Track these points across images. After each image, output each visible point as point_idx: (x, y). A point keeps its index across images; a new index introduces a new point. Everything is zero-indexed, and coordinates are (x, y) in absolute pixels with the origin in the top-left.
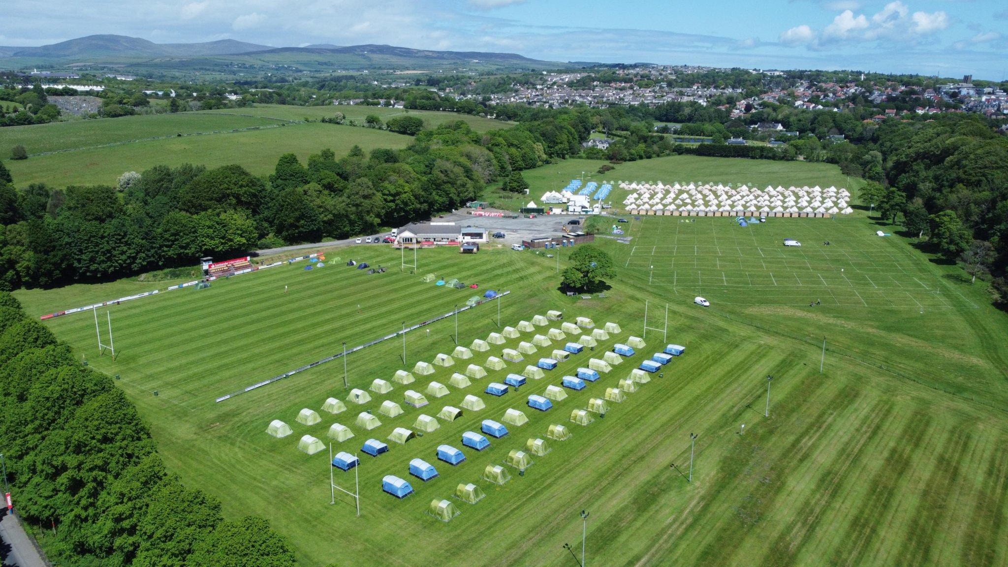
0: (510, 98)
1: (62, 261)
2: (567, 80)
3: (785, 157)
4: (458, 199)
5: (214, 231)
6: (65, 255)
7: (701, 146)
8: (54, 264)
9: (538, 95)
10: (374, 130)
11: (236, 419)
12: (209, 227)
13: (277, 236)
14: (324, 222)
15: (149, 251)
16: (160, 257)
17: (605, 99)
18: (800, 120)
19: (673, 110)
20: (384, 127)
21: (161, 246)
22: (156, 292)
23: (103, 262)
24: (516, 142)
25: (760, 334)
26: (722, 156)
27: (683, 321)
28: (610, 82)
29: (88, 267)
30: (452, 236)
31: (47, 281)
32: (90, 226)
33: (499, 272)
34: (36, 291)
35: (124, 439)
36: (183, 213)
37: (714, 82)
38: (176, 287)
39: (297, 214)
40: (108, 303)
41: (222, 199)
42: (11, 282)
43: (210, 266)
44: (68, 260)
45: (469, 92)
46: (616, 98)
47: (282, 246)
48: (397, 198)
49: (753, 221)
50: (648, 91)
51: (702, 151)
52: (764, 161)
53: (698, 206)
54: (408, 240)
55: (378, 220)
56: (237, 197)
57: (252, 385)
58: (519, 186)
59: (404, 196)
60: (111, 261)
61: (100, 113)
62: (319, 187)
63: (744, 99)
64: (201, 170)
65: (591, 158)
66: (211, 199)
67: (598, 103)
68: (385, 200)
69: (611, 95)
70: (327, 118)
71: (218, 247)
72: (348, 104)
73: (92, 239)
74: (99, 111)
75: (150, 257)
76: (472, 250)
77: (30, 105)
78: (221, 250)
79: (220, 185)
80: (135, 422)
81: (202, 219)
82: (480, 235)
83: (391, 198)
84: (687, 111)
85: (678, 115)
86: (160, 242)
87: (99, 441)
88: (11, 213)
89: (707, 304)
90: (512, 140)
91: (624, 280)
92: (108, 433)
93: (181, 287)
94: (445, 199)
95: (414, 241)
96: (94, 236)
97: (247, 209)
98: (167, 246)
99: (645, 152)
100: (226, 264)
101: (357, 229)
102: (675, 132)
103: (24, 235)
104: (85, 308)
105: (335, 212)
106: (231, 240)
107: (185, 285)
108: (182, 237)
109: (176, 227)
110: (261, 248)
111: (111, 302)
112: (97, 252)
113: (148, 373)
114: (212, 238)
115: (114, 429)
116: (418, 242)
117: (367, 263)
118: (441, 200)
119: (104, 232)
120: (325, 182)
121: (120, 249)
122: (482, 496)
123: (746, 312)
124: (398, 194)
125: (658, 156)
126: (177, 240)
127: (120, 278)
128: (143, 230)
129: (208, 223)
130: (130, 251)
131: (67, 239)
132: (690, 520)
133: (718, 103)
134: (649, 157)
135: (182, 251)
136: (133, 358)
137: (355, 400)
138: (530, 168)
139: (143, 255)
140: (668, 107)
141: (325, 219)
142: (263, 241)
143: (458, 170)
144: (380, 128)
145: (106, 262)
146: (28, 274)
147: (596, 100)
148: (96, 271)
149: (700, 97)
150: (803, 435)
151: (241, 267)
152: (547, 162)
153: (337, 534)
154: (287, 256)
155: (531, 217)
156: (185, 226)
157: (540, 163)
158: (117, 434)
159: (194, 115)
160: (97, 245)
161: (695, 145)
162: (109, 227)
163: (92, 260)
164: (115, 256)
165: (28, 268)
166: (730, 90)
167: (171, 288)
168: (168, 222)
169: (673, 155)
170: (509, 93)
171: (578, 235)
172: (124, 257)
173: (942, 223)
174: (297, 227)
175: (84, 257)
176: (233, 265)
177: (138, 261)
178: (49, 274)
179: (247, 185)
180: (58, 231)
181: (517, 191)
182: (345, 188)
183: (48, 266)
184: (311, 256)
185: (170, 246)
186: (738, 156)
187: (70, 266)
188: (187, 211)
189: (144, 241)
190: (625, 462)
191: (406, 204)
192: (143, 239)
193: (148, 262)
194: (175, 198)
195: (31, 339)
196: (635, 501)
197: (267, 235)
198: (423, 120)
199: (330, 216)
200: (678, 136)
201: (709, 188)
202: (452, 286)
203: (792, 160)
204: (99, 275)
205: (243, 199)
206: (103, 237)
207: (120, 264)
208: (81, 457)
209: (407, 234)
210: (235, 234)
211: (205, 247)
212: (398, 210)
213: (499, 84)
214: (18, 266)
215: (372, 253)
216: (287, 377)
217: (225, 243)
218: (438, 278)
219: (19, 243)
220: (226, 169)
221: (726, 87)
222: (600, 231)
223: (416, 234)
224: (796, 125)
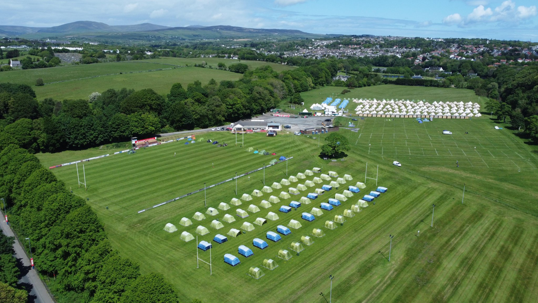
0: (294, 54)
1: (61, 138)
2: (325, 44)
3: (444, 86)
4: (266, 108)
5: (138, 124)
6: (62, 136)
7: (398, 79)
8: (57, 140)
9: (309, 52)
10: (222, 71)
11: (148, 222)
12: (136, 122)
13: (171, 127)
14: (195, 119)
15: (105, 133)
16: (110, 137)
17: (345, 54)
18: (452, 66)
19: (382, 60)
20: (228, 69)
21: (111, 131)
22: (108, 155)
23: (81, 139)
24: (297, 77)
25: (429, 181)
26: (409, 85)
27: (386, 174)
28: (348, 45)
29: (73, 142)
30: (262, 127)
31: (53, 149)
32: (75, 120)
33: (287, 146)
34: (47, 154)
35: (90, 231)
36: (123, 114)
37: (405, 45)
38: (118, 152)
39: (181, 115)
40: (83, 161)
41: (142, 106)
42: (35, 149)
43: (136, 142)
44: (63, 138)
45: (272, 50)
46: (352, 54)
47: (173, 131)
48: (234, 107)
49: (426, 120)
50: (369, 50)
51: (398, 82)
52: (432, 88)
53: (396, 112)
54: (239, 129)
55: (223, 119)
56: (150, 106)
57: (157, 204)
58: (299, 101)
59: (237, 105)
60: (85, 139)
61: (80, 62)
62: (193, 101)
63: (422, 54)
64: (131, 92)
65: (338, 86)
66: (137, 107)
67: (342, 56)
68: (227, 108)
69: (349, 52)
70: (197, 64)
71: (140, 132)
72: (209, 57)
73: (76, 127)
74: (80, 61)
75: (105, 137)
76: (273, 135)
77: (45, 57)
78: (142, 134)
79: (142, 99)
80: (96, 222)
81: (132, 117)
82: (277, 127)
83: (231, 107)
84: (390, 60)
85: (385, 63)
86: (110, 129)
87: (78, 232)
88: (35, 114)
89: (400, 165)
90: (295, 76)
91: (354, 151)
92: (82, 228)
93: (121, 153)
94: (258, 108)
95: (242, 129)
96: (77, 126)
97: (156, 112)
98: (114, 131)
99: (367, 83)
100: (144, 141)
101: (213, 123)
102: (384, 72)
103: (42, 125)
104: (72, 163)
105: (201, 114)
106: (147, 128)
107: (123, 152)
108: (122, 126)
109: (119, 121)
110: (162, 133)
111: (85, 160)
112: (78, 134)
113: (103, 197)
114: (137, 127)
115: (86, 226)
116: (244, 130)
117: (218, 141)
118: (257, 108)
119: (82, 124)
120: (196, 98)
121: (90, 132)
122: (277, 266)
123: (421, 169)
124: (234, 104)
125: (374, 85)
126: (119, 128)
127: (90, 148)
128: (102, 122)
129: (135, 119)
130: (95, 134)
131: (63, 127)
132: (389, 282)
133: (407, 56)
134: (369, 85)
135: (121, 134)
136: (96, 189)
137: (210, 214)
138: (305, 91)
139: (102, 136)
140: (380, 59)
141: (196, 117)
142: (163, 129)
143: (266, 92)
144: (225, 70)
145: (83, 139)
146: (43, 145)
148: (78, 144)
149: (398, 53)
150: (452, 237)
151: (152, 142)
152: (314, 88)
153: (200, 284)
154: (175, 137)
155: (305, 117)
156: (124, 121)
157: (310, 88)
158: (87, 229)
159: (129, 63)
160: (78, 130)
161: (394, 79)
162: (85, 121)
163: (76, 138)
164: (87, 136)
165: (43, 142)
166: (414, 49)
167: (115, 153)
168: (114, 118)
169: (382, 84)
170: (294, 51)
171: (330, 127)
172: (92, 137)
173: (532, 122)
174: (181, 122)
175: (71, 136)
176: (148, 141)
177: (99, 139)
178: (54, 145)
179: (156, 100)
180: (59, 123)
181: (297, 103)
182: (206, 101)
183: (54, 141)
184: (188, 137)
186: (418, 85)
187: (65, 141)
188: (124, 113)
189: (102, 129)
190: (354, 250)
191: (238, 110)
192: (101, 127)
193: (104, 140)
194: (118, 106)
195: (44, 179)
196: (359, 271)
197: (166, 126)
198: (248, 65)
199: (198, 116)
200: (385, 74)
201: (402, 102)
202: (262, 154)
203: (448, 87)
204: (79, 146)
205: (153, 107)
206: (81, 126)
207: (90, 140)
208: (69, 240)
209: (239, 126)
210: (149, 125)
211: (134, 132)
212: (234, 113)
213: (289, 46)
214: (38, 141)
215: (220, 136)
216: (175, 200)
217: (144, 130)
218: (255, 149)
219: (39, 129)
220: (145, 90)
221: (412, 48)
222: (342, 125)
223: (243, 126)
224: (450, 68)
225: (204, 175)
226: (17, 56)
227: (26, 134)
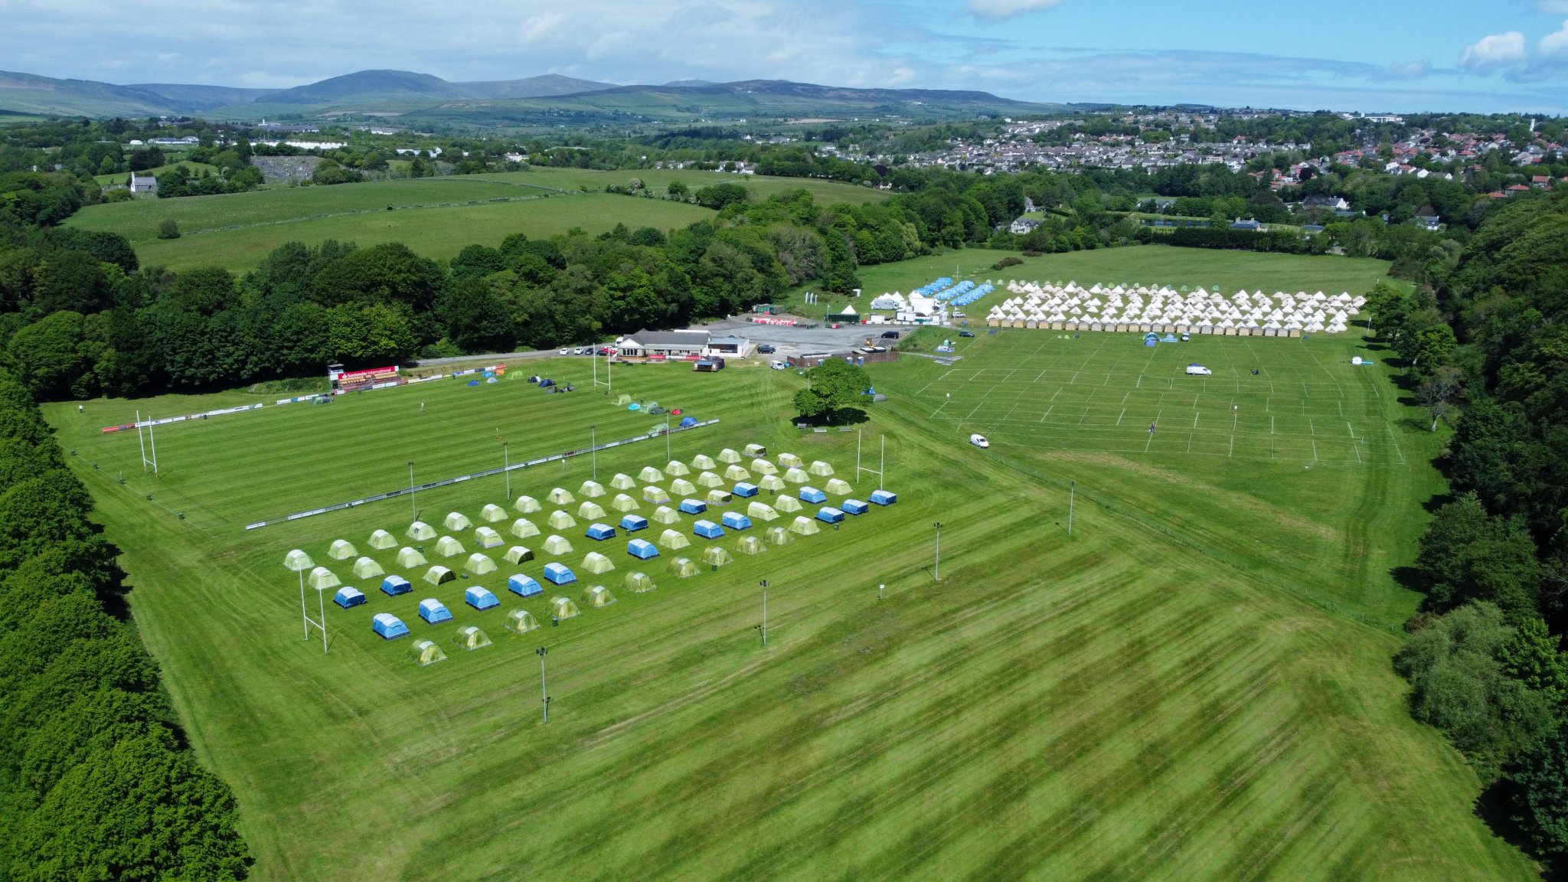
0: (936, 159)
1: (150, 362)
2: (1037, 131)
3: (1312, 249)
4: (738, 300)
5: (353, 331)
6: (154, 355)
7: (1178, 231)
8: (140, 365)
9: (981, 155)
10: (680, 205)
11: (258, 548)
12: (347, 325)
13: (450, 342)
14: (517, 324)
15: (263, 353)
16: (279, 362)
17: (1083, 161)
18: (1373, 193)
19: (1181, 178)
20: (693, 199)
21: (281, 348)
22: (260, 405)
23: (202, 365)
25: (1031, 484)
26: (1211, 247)
27: (935, 464)
28: (1101, 133)
30: (693, 348)
31: (130, 388)
32: (189, 319)
33: (726, 396)
34: (120, 400)
36: (315, 305)
37: (1271, 133)
38: (288, 401)
39: (476, 312)
40: (193, 417)
41: (370, 287)
42: (88, 387)
43: (340, 376)
44: (158, 361)
45: (881, 150)
46: (1102, 159)
47: (457, 355)
48: (628, 294)
49: (1170, 339)
50: (1155, 148)
51: (1183, 239)
54: (632, 352)
55: (598, 325)
56: (393, 287)
57: (298, 513)
58: (845, 285)
59: (640, 291)
60: (213, 365)
61: (315, 180)
62: (515, 277)
63: (1306, 160)
64: (347, 249)
65: (999, 248)
66: (356, 288)
67: (1070, 166)
68: (611, 296)
69: (1094, 154)
70: (613, 186)
71: (356, 352)
72: (675, 167)
73: (188, 335)
74: (313, 176)
75: (264, 362)
76: (711, 366)
77: (226, 168)
78: (361, 356)
79: (370, 270)
81: (339, 314)
82: (733, 348)
83: (619, 294)
84: (1203, 178)
85: (1188, 186)
86: (278, 341)
88: (97, 300)
89: (985, 444)
90: (867, 218)
91: (896, 411)
93: (295, 402)
94: (714, 299)
95: (640, 353)
96: (192, 332)
97: (407, 302)
98: (288, 348)
99: (1083, 239)
100: (364, 374)
101: (568, 336)
102: (1167, 211)
103: (106, 328)
104: (162, 422)
105: (532, 310)
106: (375, 343)
107: (301, 399)
108: (307, 336)
109: (300, 323)
110: (425, 357)
111: (198, 416)
112: (195, 352)
113: (188, 495)
114: (349, 340)
116: (645, 355)
117: (553, 380)
118: (706, 299)
119: (206, 327)
120: (525, 269)
121: (225, 349)
122: (487, 642)
123: (1040, 457)
124: (631, 288)
125: (1107, 245)
126: (300, 340)
127: (227, 389)
128: (257, 325)
129: (344, 319)
130: (237, 353)
131: (159, 334)
132: (729, 684)
133: (1260, 166)
134: (1092, 247)
135: (306, 355)
137: (411, 535)
138: (892, 260)
139: (255, 359)
140: (1175, 173)
141: (519, 320)
142: (431, 347)
143: (744, 259)
144: (686, 201)
145: (207, 366)
146: (108, 379)
147: (1068, 163)
148: (193, 377)
149: (1235, 156)
150: (969, 605)
151: (385, 379)
152: (925, 253)
153: (287, 669)
154: (454, 368)
155: (835, 326)
156: (314, 322)
157: (910, 254)
160: (194, 343)
161: (1170, 230)
162: (215, 322)
163: (188, 362)
164: (218, 359)
165: (107, 370)
166: (1292, 147)
167: (280, 402)
168: (291, 316)
169: (1132, 244)
170: (939, 151)
171: (875, 351)
172: (230, 360)
174: (477, 330)
175: (178, 358)
176: (373, 376)
177: (249, 366)
178: (132, 378)
179: (409, 271)
180: (148, 323)
181: (842, 291)
182: (553, 278)
183: (132, 369)
184: (487, 369)
185: (291, 349)
186: (1238, 247)
187: (160, 370)
188: (320, 303)
189: (257, 340)
190: (697, 621)
191: (641, 302)
192: (255, 337)
193: (262, 369)
194: (307, 285)
196: (674, 661)
197: (439, 340)
199: (525, 317)
200: (1169, 217)
202: (646, 411)
203: (1322, 252)
204: (197, 383)
205: (400, 289)
206: (203, 333)
207: (225, 369)
209: (629, 343)
210: (381, 335)
211: (339, 351)
212: (630, 311)
213: (930, 137)
214: (97, 368)
215: (573, 368)
216: (351, 507)
217: (366, 347)
218: (635, 401)
219: (99, 337)
220: (383, 248)
221: (1286, 141)
222: (918, 347)
223: (643, 344)
224: (1365, 201)
225: (463, 456)
226: (158, 164)
227: (65, 350)
